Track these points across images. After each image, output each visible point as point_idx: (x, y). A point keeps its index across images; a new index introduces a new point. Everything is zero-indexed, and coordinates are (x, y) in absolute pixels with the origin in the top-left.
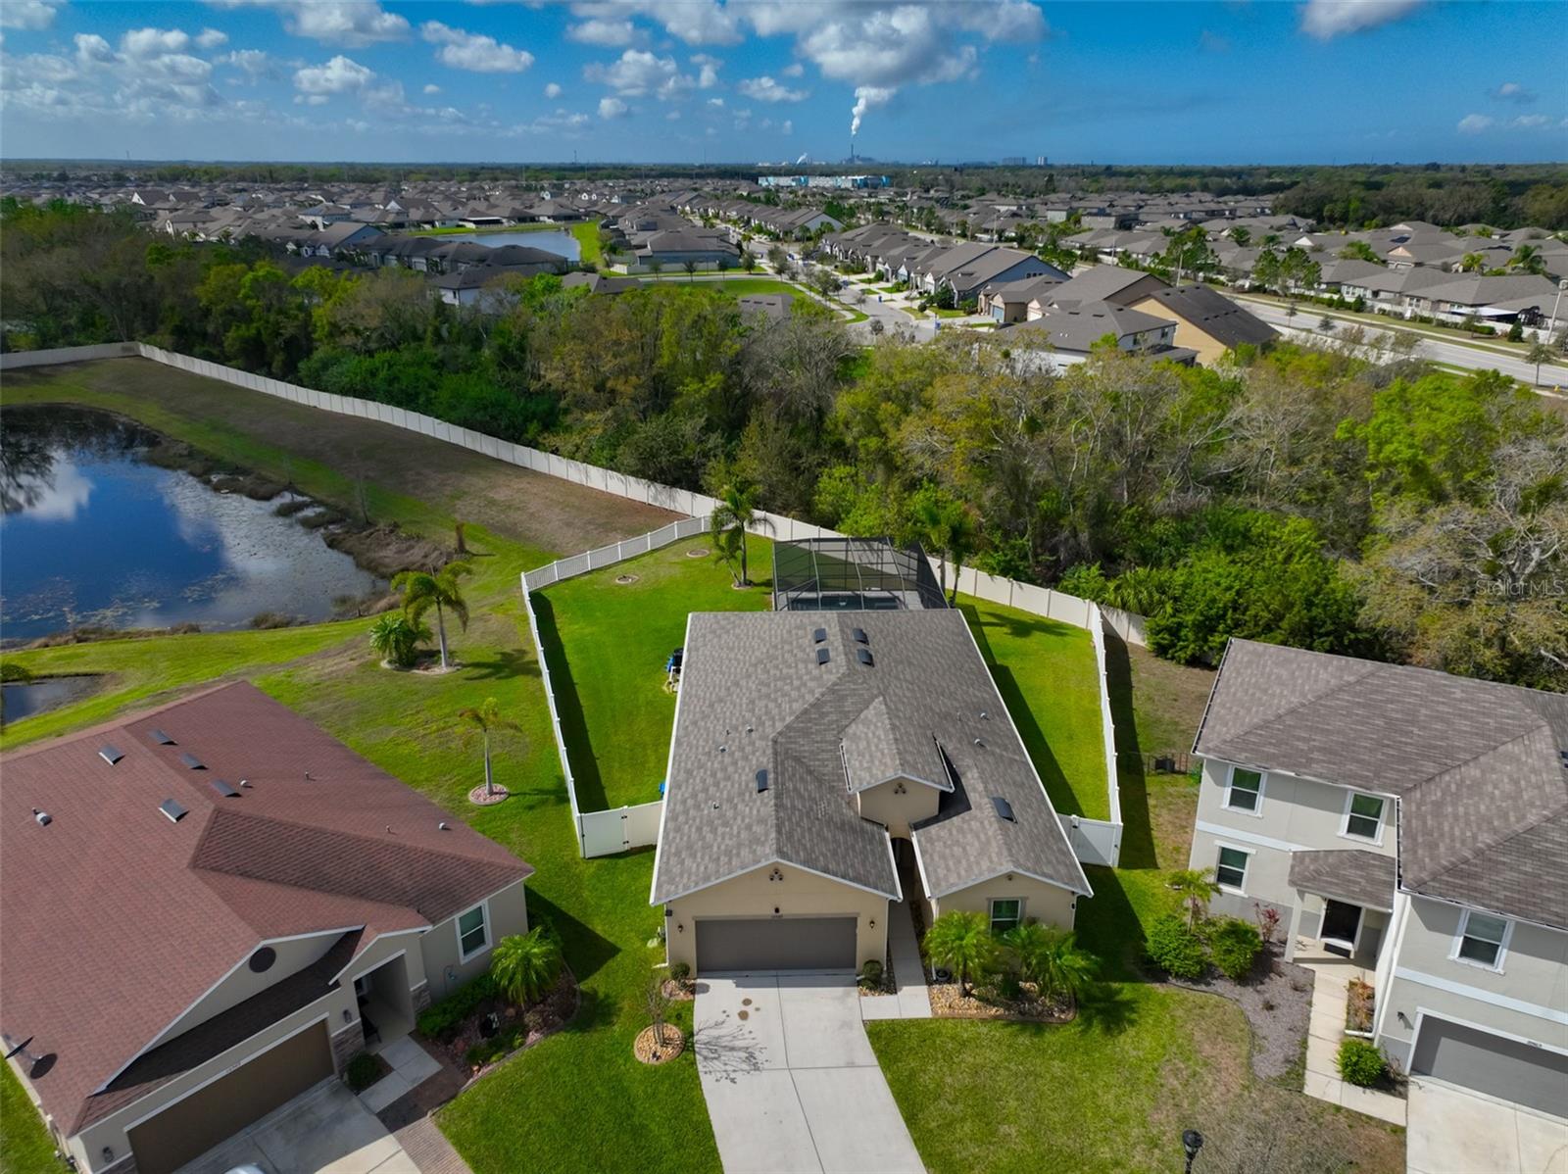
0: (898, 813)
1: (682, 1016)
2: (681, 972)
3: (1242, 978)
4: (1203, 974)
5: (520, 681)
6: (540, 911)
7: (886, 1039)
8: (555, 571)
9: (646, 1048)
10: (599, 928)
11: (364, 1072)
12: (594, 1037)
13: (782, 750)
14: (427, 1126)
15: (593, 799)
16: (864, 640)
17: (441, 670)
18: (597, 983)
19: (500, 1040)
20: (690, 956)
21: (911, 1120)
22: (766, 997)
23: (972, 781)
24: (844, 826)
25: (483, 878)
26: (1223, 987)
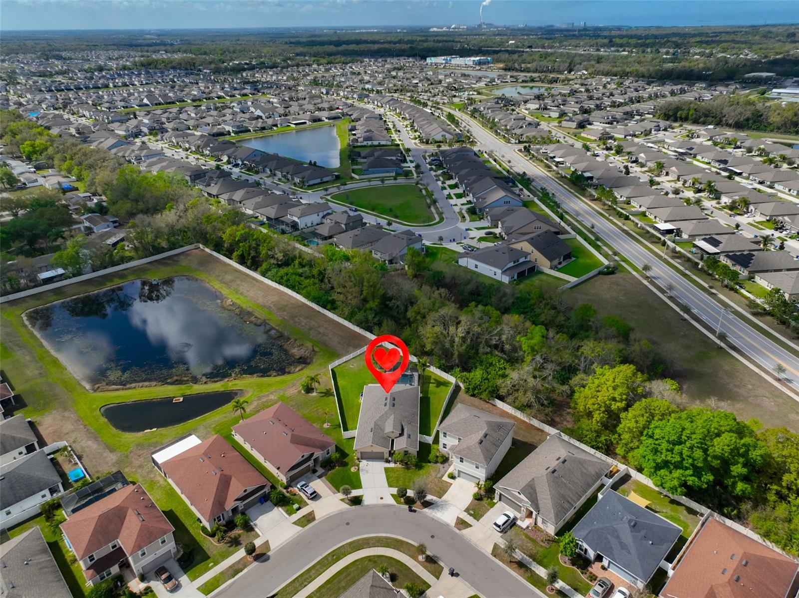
0: (393, 436)
1: (358, 465)
2: (358, 459)
3: (442, 463)
4: (436, 462)
5: (331, 397)
6: (338, 449)
7: (386, 470)
8: (337, 362)
9: (353, 469)
10: (346, 451)
11: (314, 471)
12: (345, 468)
13: (376, 424)
14: (324, 478)
15: (346, 429)
16: (394, 399)
17: (314, 394)
18: (346, 460)
19: (333, 468)
20: (360, 457)
21: (387, 480)
22: (370, 463)
23: (405, 431)
24: (384, 438)
25: (329, 444)
26: (439, 465)
